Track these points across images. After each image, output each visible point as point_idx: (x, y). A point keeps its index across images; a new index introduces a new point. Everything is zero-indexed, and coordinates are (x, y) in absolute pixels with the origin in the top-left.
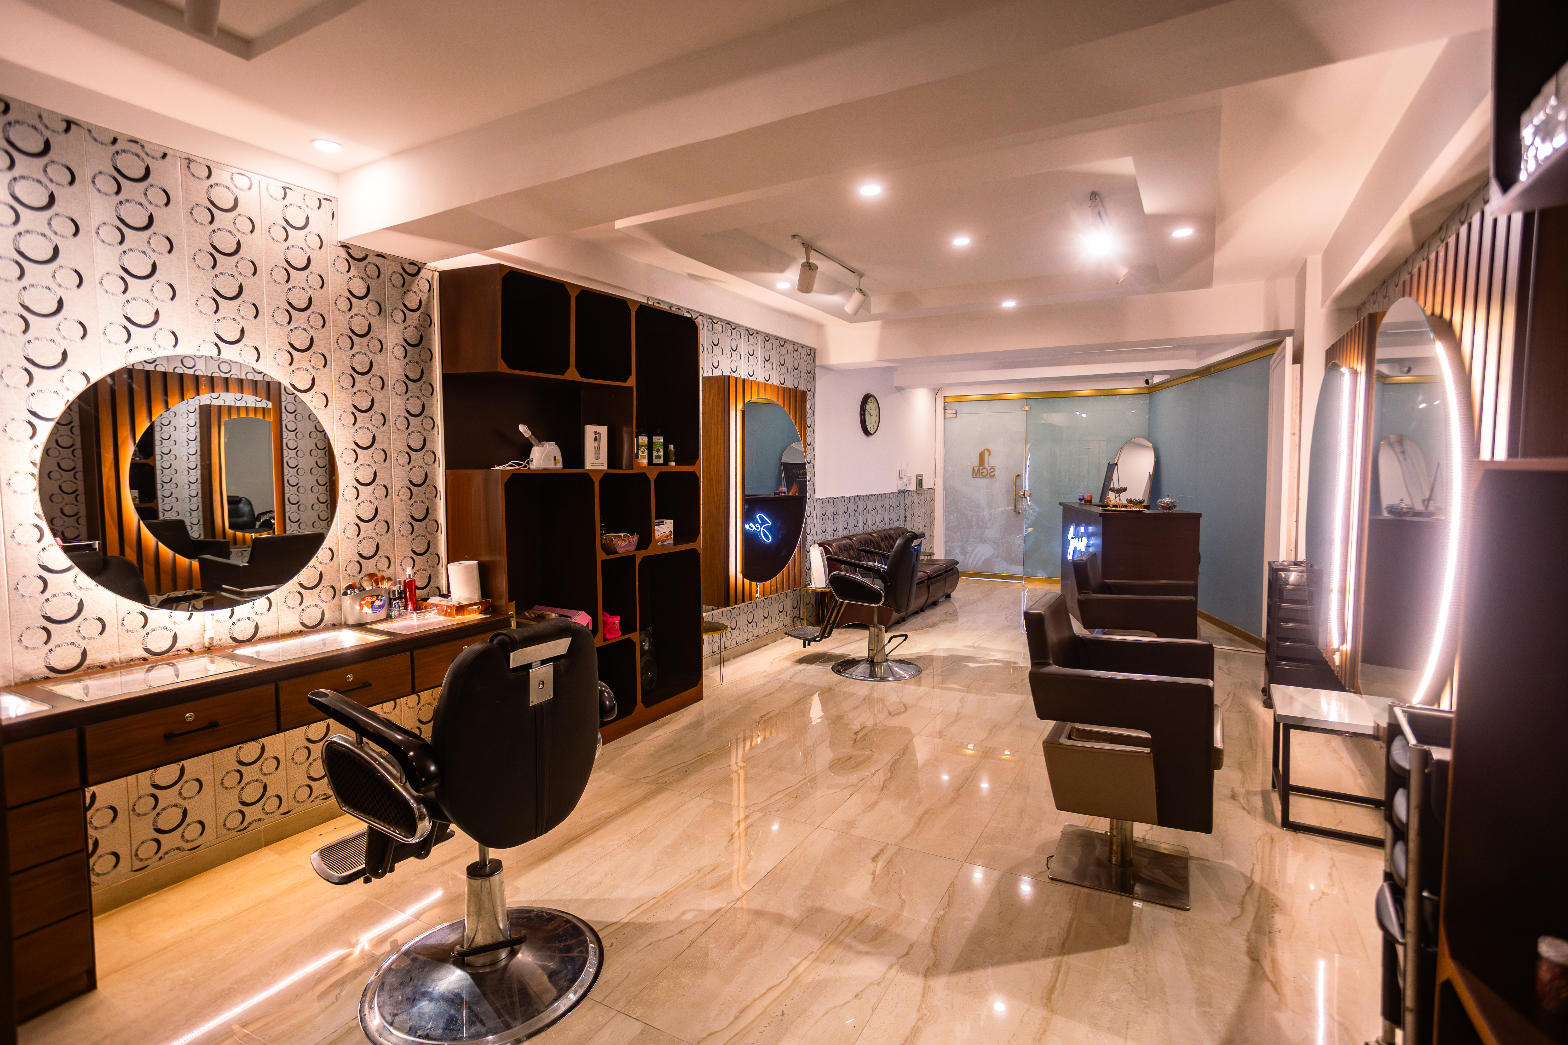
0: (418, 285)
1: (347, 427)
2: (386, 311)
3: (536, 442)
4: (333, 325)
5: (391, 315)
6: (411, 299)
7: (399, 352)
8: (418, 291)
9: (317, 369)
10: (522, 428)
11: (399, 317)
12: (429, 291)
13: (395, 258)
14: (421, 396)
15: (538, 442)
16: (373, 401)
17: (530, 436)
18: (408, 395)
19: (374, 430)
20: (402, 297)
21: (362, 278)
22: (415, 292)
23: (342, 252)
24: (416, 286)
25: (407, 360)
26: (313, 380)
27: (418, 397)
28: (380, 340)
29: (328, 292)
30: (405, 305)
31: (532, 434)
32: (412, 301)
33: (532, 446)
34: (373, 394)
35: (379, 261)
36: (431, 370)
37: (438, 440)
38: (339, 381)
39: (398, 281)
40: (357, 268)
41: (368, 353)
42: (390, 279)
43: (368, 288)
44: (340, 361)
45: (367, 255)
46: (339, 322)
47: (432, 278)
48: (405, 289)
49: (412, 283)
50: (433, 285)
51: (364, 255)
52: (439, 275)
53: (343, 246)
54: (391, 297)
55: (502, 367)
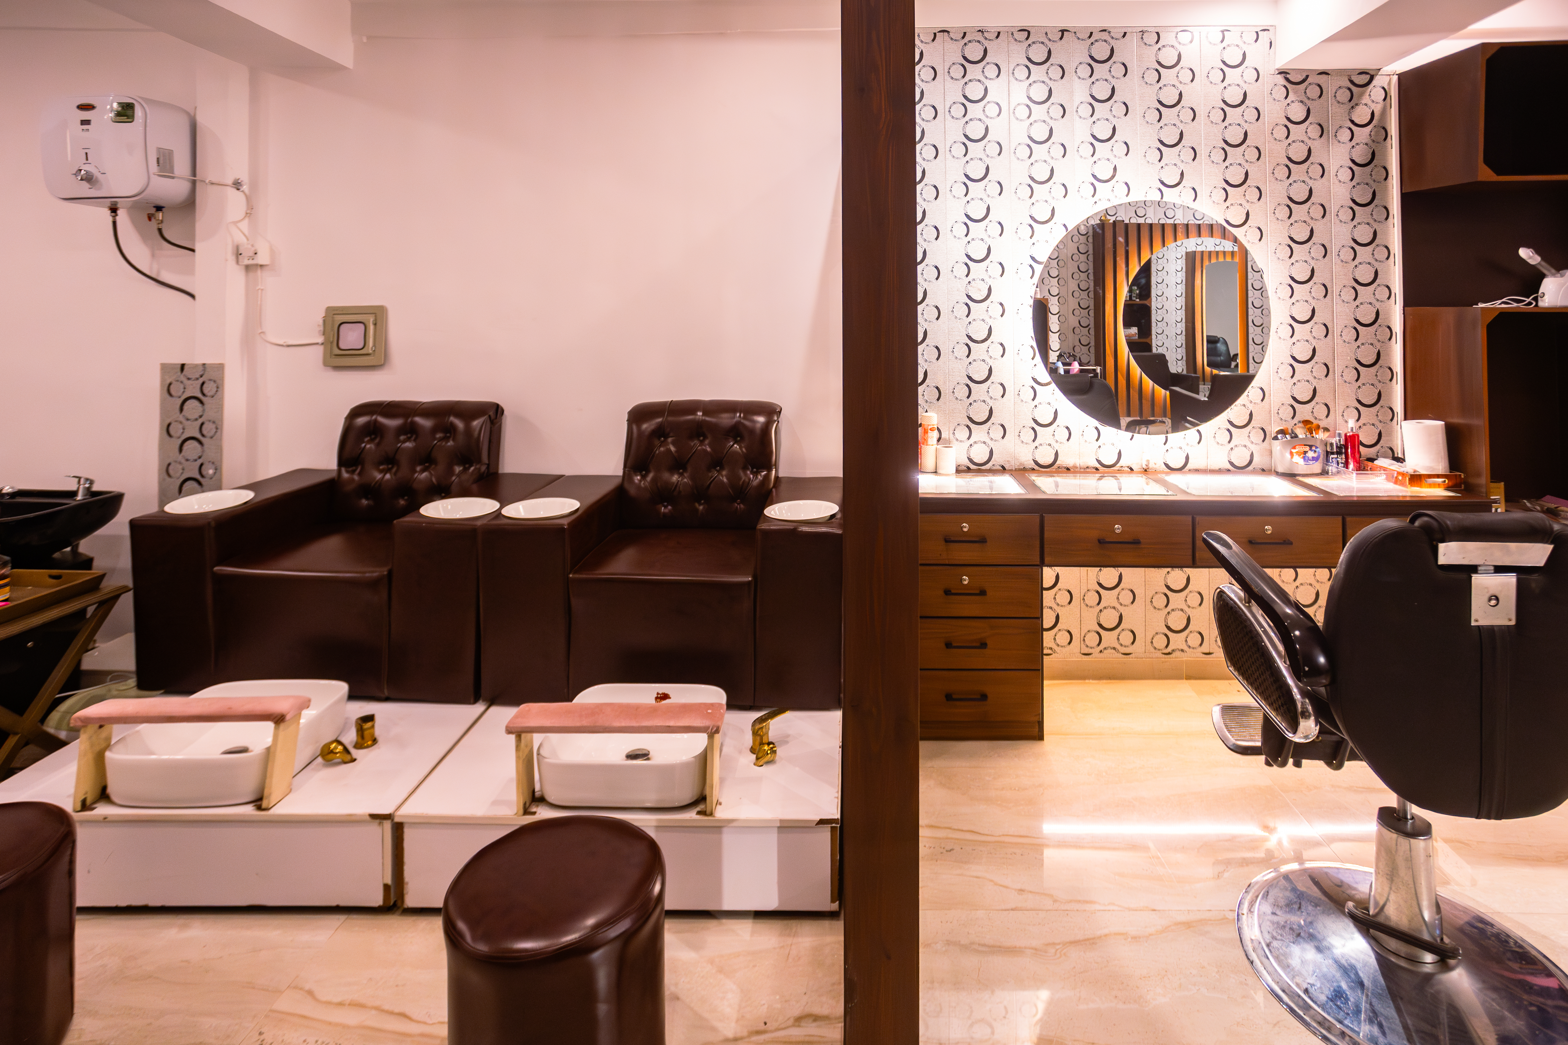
0: (1370, 95)
1: (1283, 260)
2: (1329, 131)
3: (1549, 270)
4: (1269, 156)
5: (1336, 136)
6: (1360, 113)
7: (1346, 175)
8: (1370, 103)
9: (1252, 203)
10: (1524, 253)
11: (1345, 135)
12: (1385, 99)
13: (1340, 72)
14: (1372, 222)
15: (1553, 271)
16: (1312, 231)
17: (1539, 263)
18: (1355, 222)
19: (1313, 263)
20: (1350, 113)
21: (1302, 102)
22: (1366, 105)
23: (1281, 80)
24: (1368, 97)
25: (1354, 182)
26: (1248, 214)
27: (1368, 224)
28: (1321, 165)
29: (1264, 123)
30: (1352, 122)
31: (1543, 259)
32: (1361, 115)
33: (1543, 276)
34: (1312, 224)
35: (1322, 80)
36: (1386, 190)
37: (1395, 272)
38: (1274, 213)
39: (1344, 95)
40: (1295, 93)
41: (1307, 180)
42: (1335, 96)
43: (1308, 111)
44: (1276, 192)
45: (1307, 76)
46: (1275, 152)
47: (1389, 84)
48: (1353, 103)
49: (1361, 95)
50: (1390, 92)
51: (1304, 77)
52: (1399, 79)
53: (1280, 73)
54: (1336, 114)
55: (1486, 174)
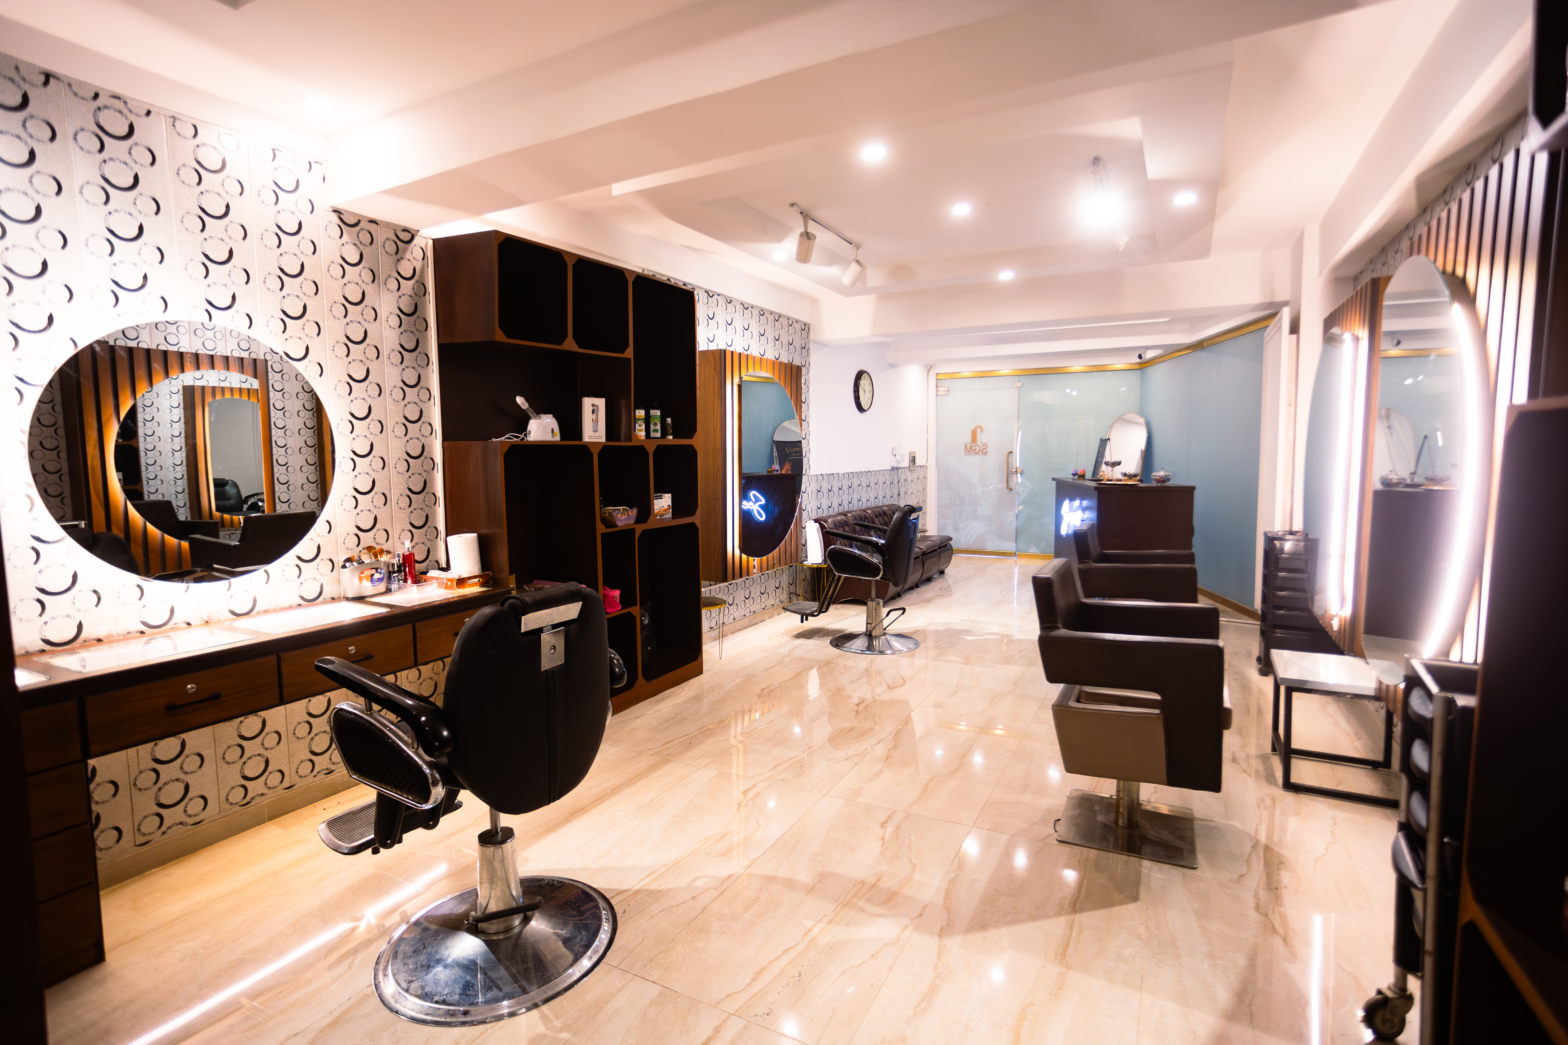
0: (412, 252)
1: (343, 397)
2: (379, 279)
3: (533, 414)
4: (326, 293)
5: (385, 284)
6: (404, 267)
7: (395, 322)
8: (412, 259)
9: (311, 337)
10: (519, 400)
11: (393, 285)
12: (423, 259)
13: (388, 225)
14: (416, 366)
15: (535, 414)
16: (368, 371)
17: (527, 409)
18: (403, 366)
19: (370, 401)
20: (396, 265)
21: (355, 245)
22: (409, 260)
23: (334, 218)
24: (410, 253)
25: (402, 329)
26: (307, 348)
27: (414, 368)
28: (374, 309)
29: (321, 259)
30: (399, 273)
31: (529, 406)
32: (406, 269)
33: (529, 418)
34: (368, 364)
35: (372, 227)
36: (426, 339)
37: (435, 412)
38: (333, 350)
39: (392, 248)
40: (349, 234)
41: (362, 321)
42: (384, 246)
43: (361, 255)
44: (335, 330)
45: (359, 221)
46: (333, 289)
47: (426, 246)
48: (399, 256)
49: (405, 250)
50: (427, 252)
51: (356, 221)
52: (433, 242)
53: (335, 211)
54: (385, 264)
55: (500, 336)
